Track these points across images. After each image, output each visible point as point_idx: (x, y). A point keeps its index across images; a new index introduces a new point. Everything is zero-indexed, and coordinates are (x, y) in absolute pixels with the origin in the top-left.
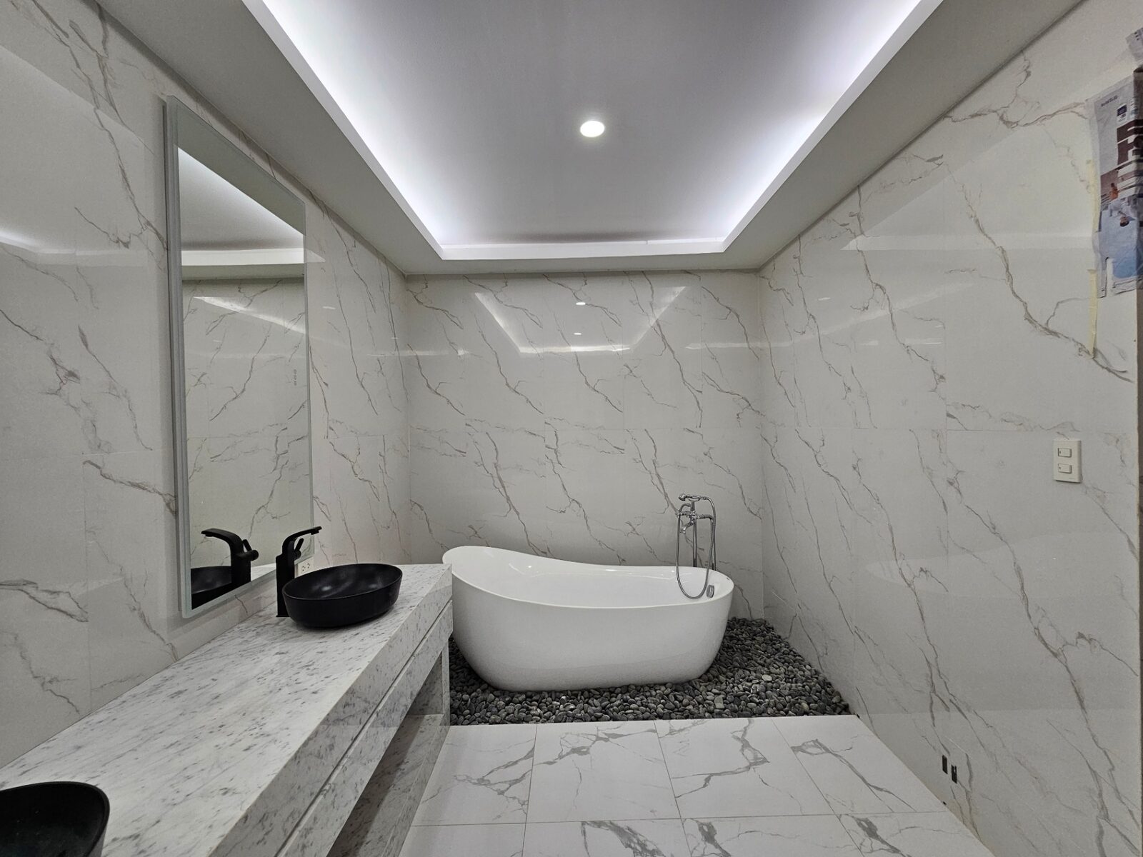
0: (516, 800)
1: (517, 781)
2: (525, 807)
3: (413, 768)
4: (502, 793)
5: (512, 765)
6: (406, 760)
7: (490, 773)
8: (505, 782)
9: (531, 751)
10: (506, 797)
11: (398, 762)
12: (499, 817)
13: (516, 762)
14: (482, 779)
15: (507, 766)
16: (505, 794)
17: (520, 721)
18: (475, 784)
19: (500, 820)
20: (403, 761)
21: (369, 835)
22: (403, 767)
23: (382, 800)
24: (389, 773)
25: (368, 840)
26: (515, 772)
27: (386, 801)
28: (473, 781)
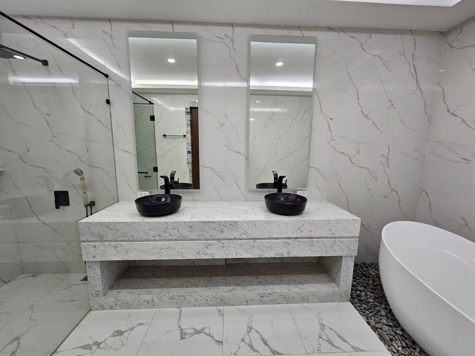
0: (319, 346)
1: (332, 344)
2: (317, 351)
3: (301, 289)
4: (320, 337)
5: (342, 339)
6: (304, 285)
7: (330, 328)
8: (328, 338)
9: (360, 349)
10: (319, 340)
11: (301, 283)
12: (305, 338)
13: (345, 341)
14: (324, 326)
15: (339, 336)
16: (320, 339)
17: (382, 338)
18: (320, 323)
19: (303, 339)
20: (303, 284)
21: (268, 286)
22: (300, 285)
23: (283, 284)
24: (295, 282)
25: (266, 286)
26: (337, 342)
27: (282, 286)
28: (321, 321)
